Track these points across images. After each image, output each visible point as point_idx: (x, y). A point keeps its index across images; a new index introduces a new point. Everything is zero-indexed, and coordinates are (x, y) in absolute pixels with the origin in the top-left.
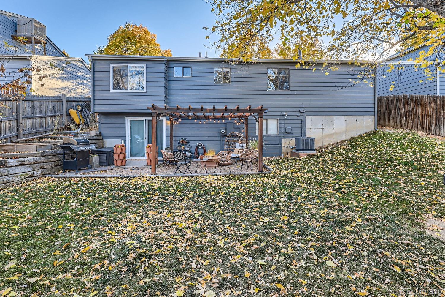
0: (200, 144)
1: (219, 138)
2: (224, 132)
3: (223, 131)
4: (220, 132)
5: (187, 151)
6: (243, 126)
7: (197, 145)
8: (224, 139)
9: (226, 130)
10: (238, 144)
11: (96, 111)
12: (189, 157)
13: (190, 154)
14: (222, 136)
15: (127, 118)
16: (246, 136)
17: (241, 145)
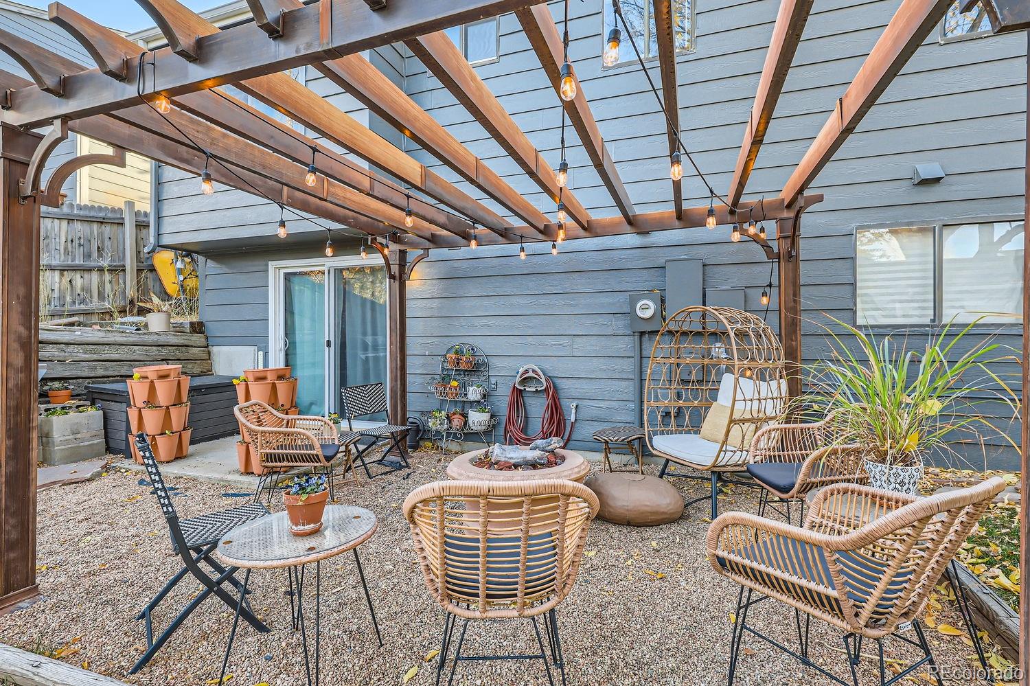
0: (531, 374)
1: (626, 345)
2: (648, 314)
3: (646, 309)
4: (632, 314)
5: (474, 404)
6: (766, 272)
7: (518, 379)
8: (650, 347)
9: (663, 301)
10: (728, 380)
11: (166, 240)
12: (476, 434)
13: (485, 417)
14: (642, 334)
15: (272, 265)
16: (790, 331)
17: (747, 386)
